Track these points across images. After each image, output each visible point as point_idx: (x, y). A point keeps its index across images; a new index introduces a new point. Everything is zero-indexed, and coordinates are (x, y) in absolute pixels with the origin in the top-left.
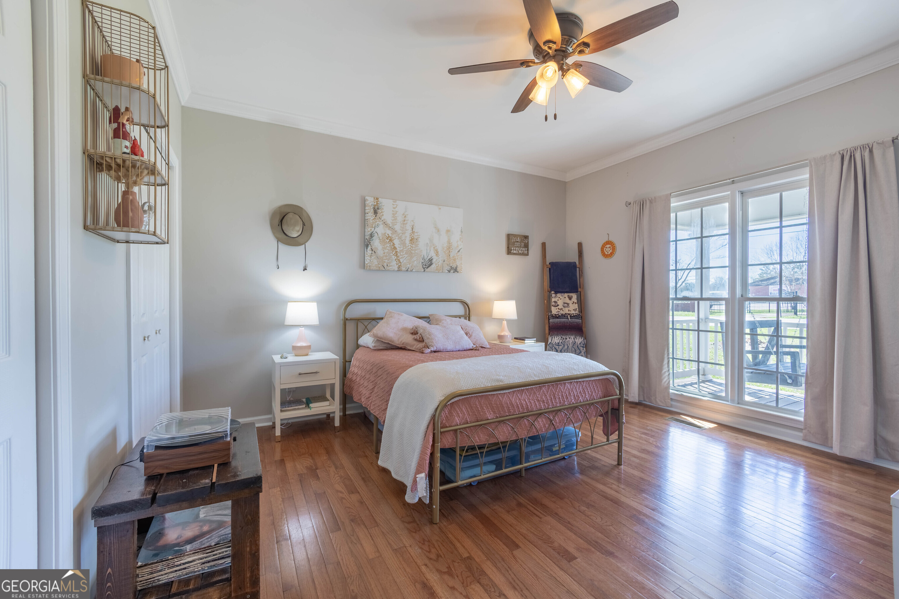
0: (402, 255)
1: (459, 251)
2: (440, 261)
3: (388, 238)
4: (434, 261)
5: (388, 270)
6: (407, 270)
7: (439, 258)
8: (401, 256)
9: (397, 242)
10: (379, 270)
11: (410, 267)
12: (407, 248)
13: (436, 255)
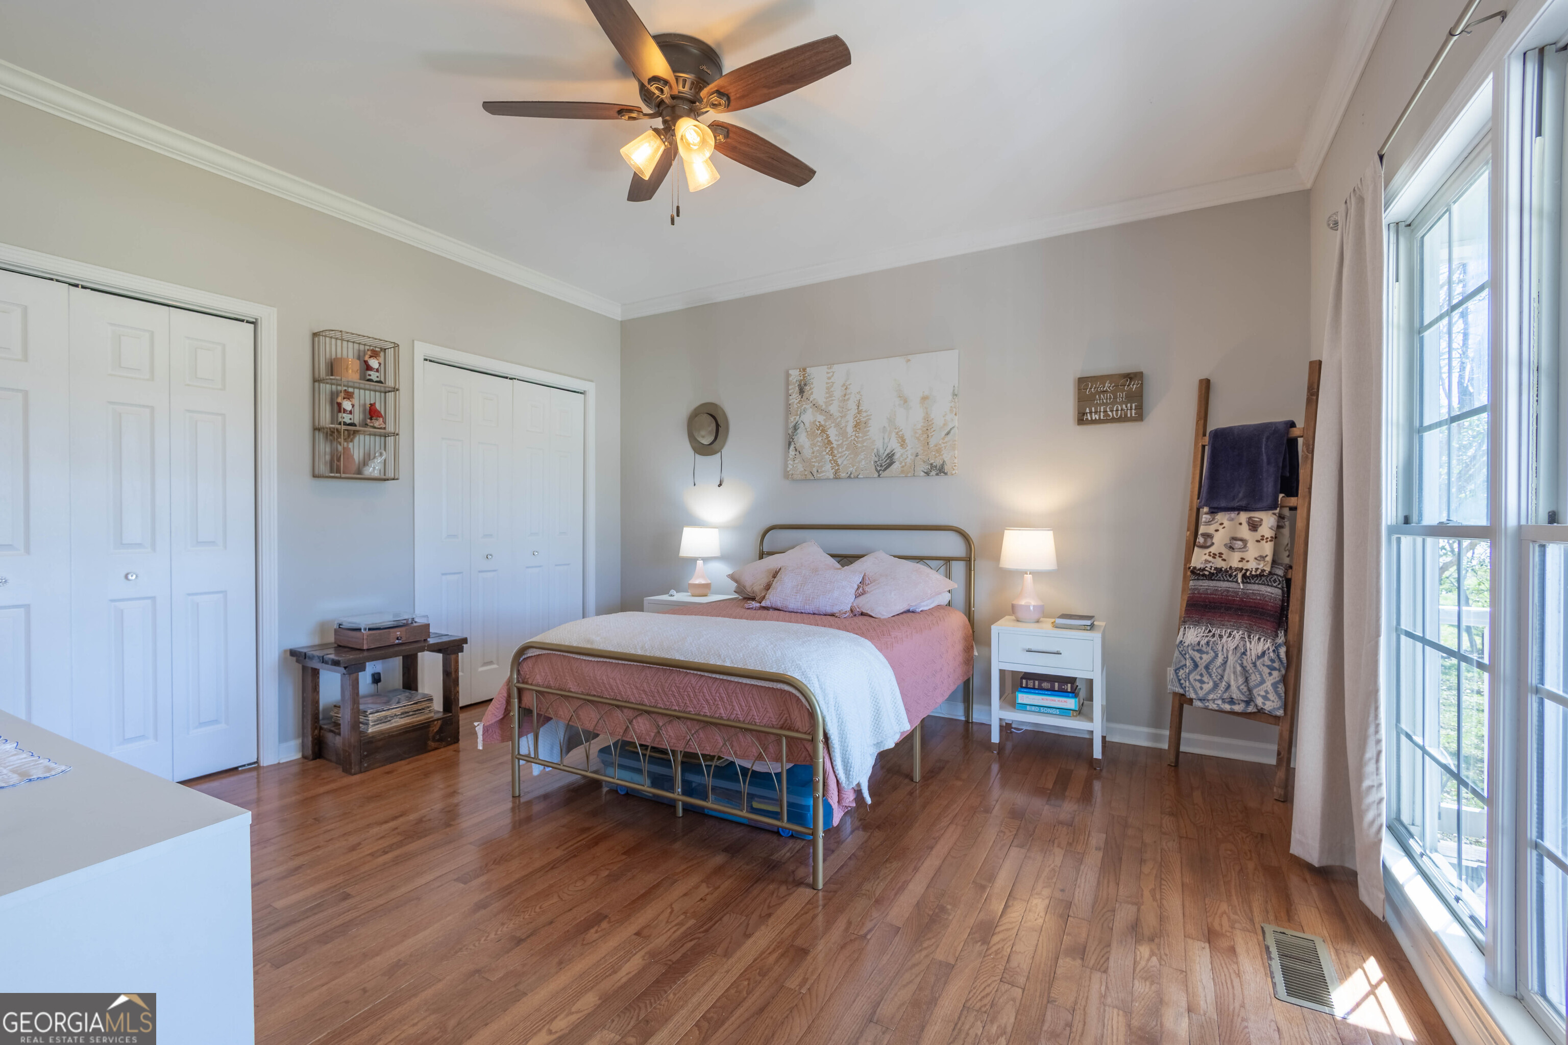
0: (841, 452)
1: (948, 434)
2: (909, 456)
3: (819, 427)
4: (896, 457)
5: (819, 479)
6: (849, 477)
7: (907, 451)
8: (840, 455)
9: (832, 433)
10: (806, 480)
11: (854, 471)
12: (850, 439)
13: (902, 445)
